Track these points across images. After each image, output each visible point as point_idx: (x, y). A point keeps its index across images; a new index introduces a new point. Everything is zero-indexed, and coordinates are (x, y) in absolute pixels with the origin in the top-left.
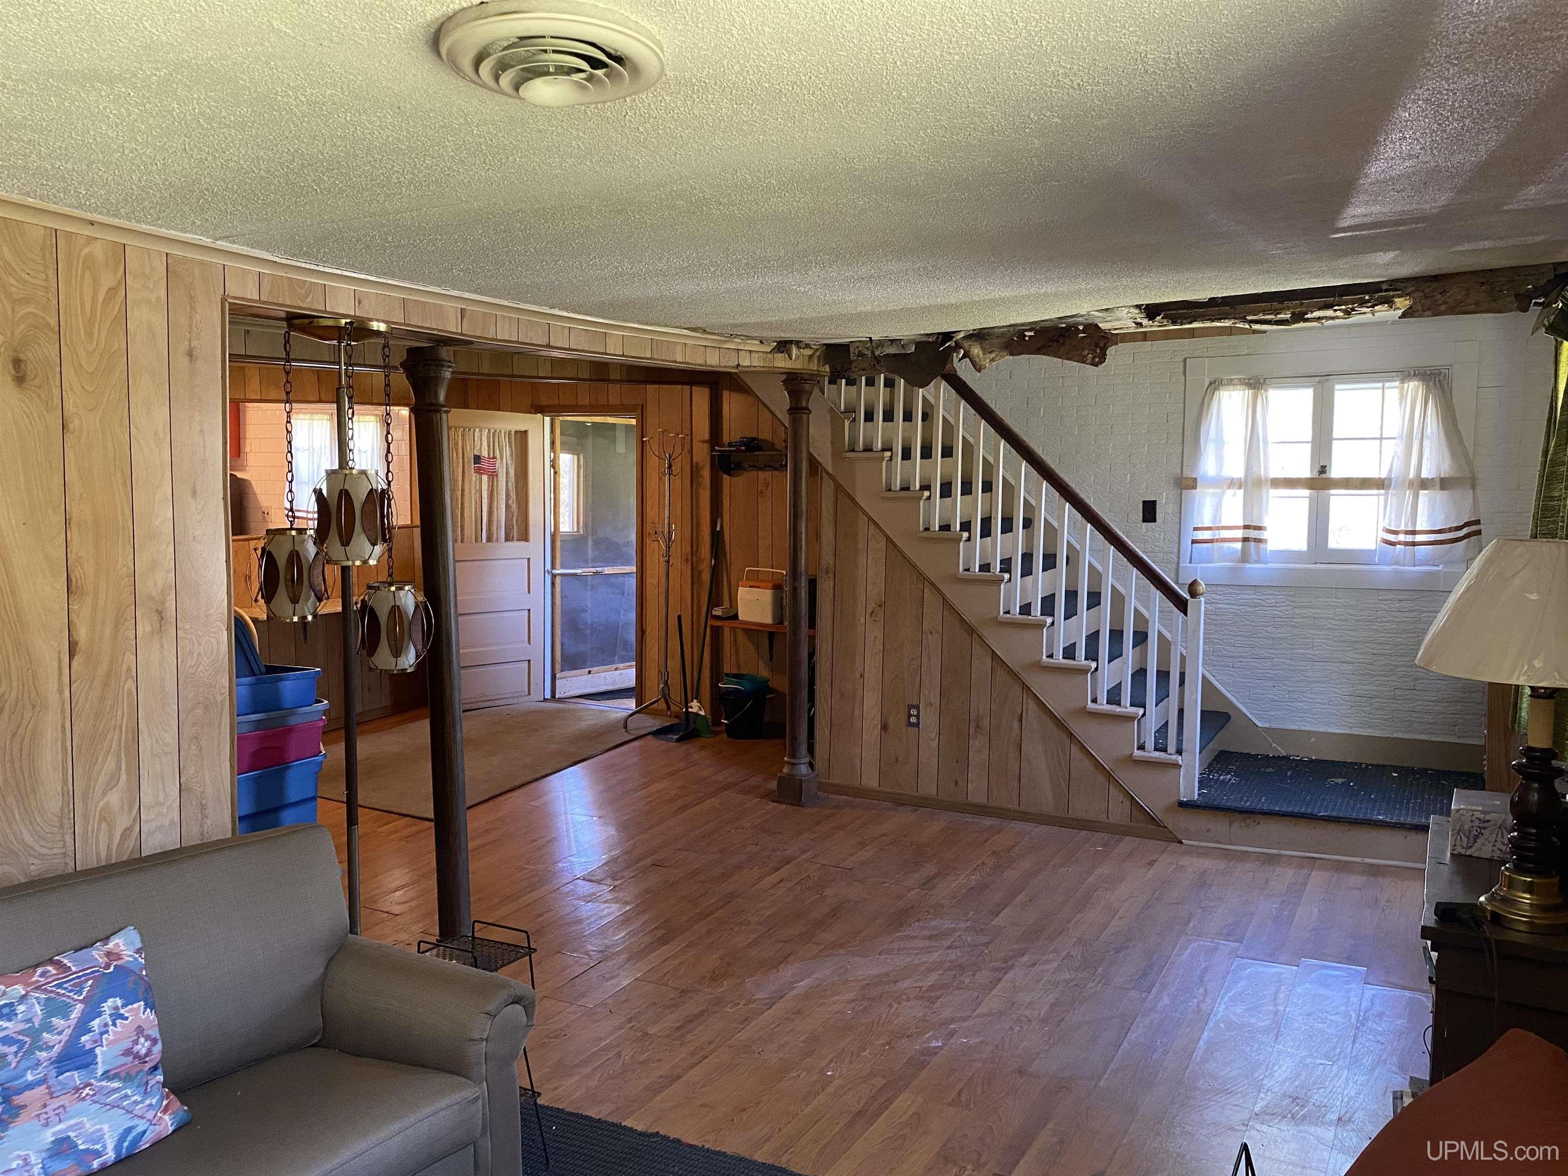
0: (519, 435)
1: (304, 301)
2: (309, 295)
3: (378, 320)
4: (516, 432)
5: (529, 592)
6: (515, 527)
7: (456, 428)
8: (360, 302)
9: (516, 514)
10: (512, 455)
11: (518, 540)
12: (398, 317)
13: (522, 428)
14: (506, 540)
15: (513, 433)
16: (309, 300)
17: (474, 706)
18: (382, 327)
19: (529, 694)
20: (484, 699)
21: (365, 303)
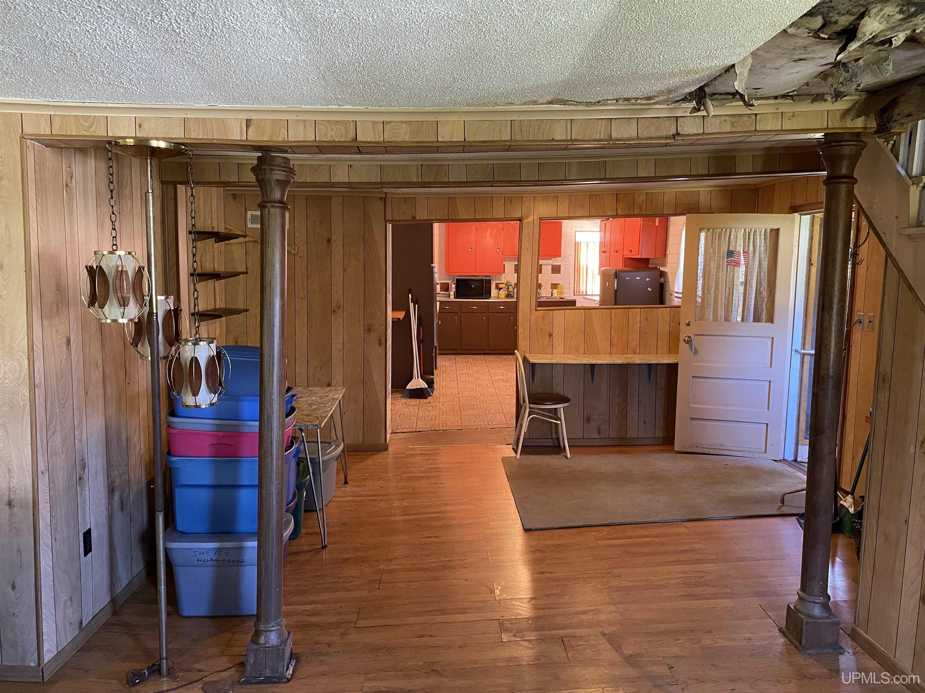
0: (774, 233)
1: (88, 131)
2: (93, 125)
3: (157, 139)
4: (772, 230)
5: (771, 366)
6: (765, 310)
7: (713, 229)
8: (140, 126)
9: (765, 300)
10: (766, 250)
11: (766, 322)
12: (178, 134)
13: (775, 227)
14: (754, 321)
15: (768, 230)
16: (92, 129)
17: (711, 452)
18: (162, 145)
19: (766, 452)
20: (721, 448)
21: (145, 126)
